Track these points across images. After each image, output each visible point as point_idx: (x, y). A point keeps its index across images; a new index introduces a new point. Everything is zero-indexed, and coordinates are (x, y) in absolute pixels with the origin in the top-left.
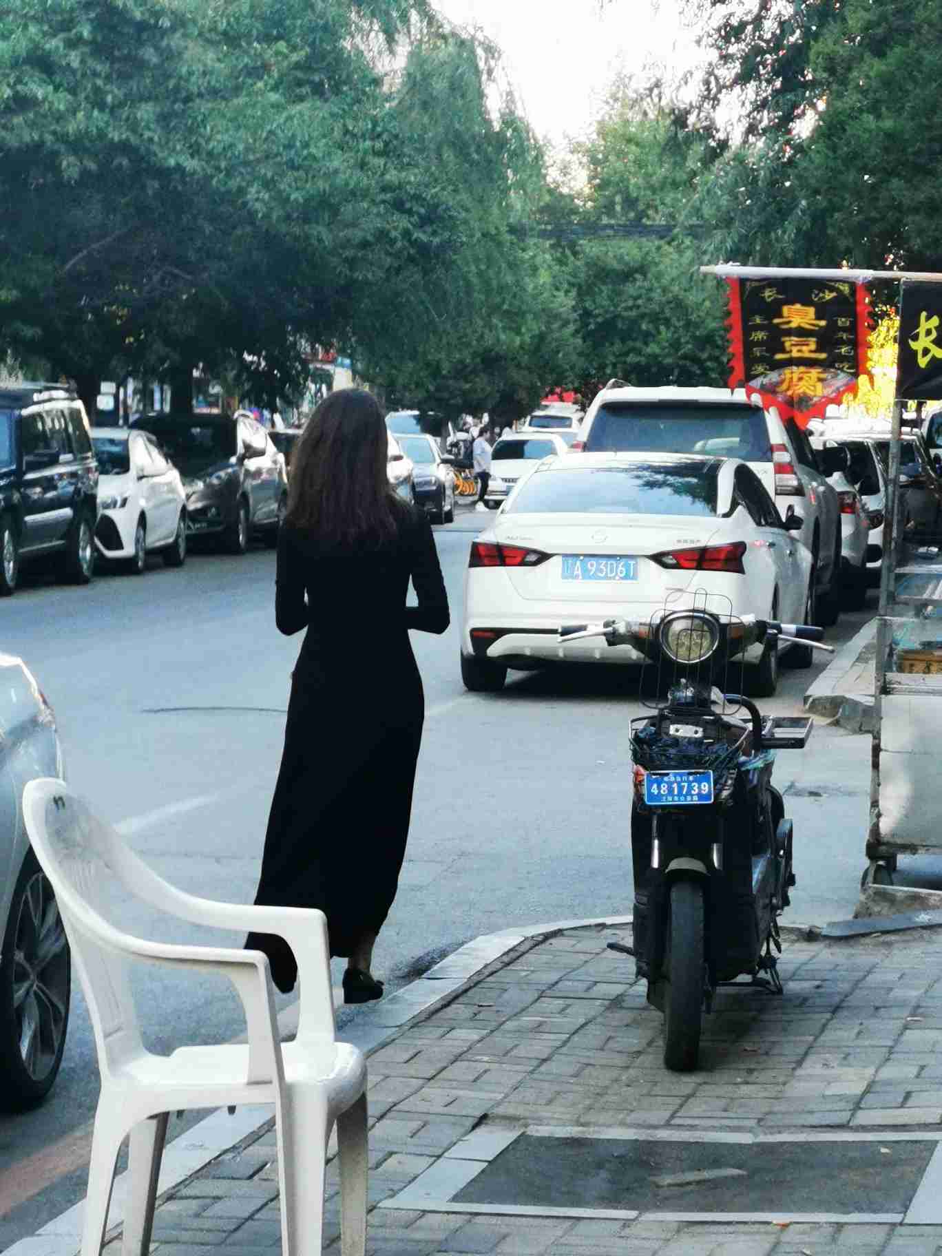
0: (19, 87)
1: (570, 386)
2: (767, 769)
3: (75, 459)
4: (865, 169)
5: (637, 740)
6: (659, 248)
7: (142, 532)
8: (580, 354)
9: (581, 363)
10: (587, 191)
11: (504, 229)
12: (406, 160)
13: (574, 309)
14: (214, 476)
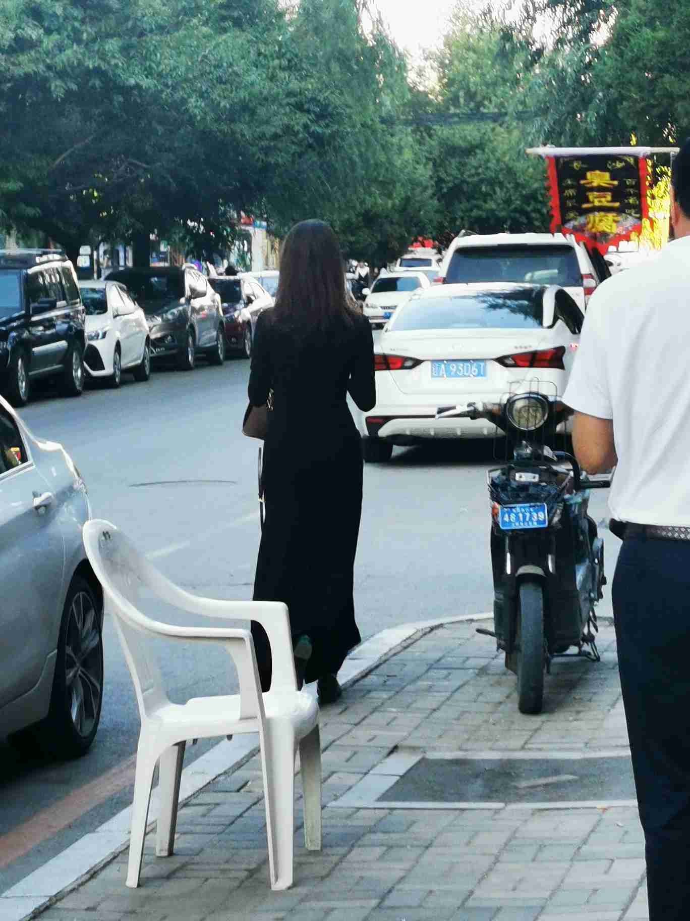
0: (19, 31)
1: (430, 236)
2: (585, 502)
3: (68, 305)
4: (645, 68)
5: (494, 485)
6: (493, 130)
7: (118, 357)
8: (437, 212)
9: (437, 218)
10: (438, 88)
11: (377, 120)
12: (304, 73)
13: (431, 178)
14: (169, 312)
